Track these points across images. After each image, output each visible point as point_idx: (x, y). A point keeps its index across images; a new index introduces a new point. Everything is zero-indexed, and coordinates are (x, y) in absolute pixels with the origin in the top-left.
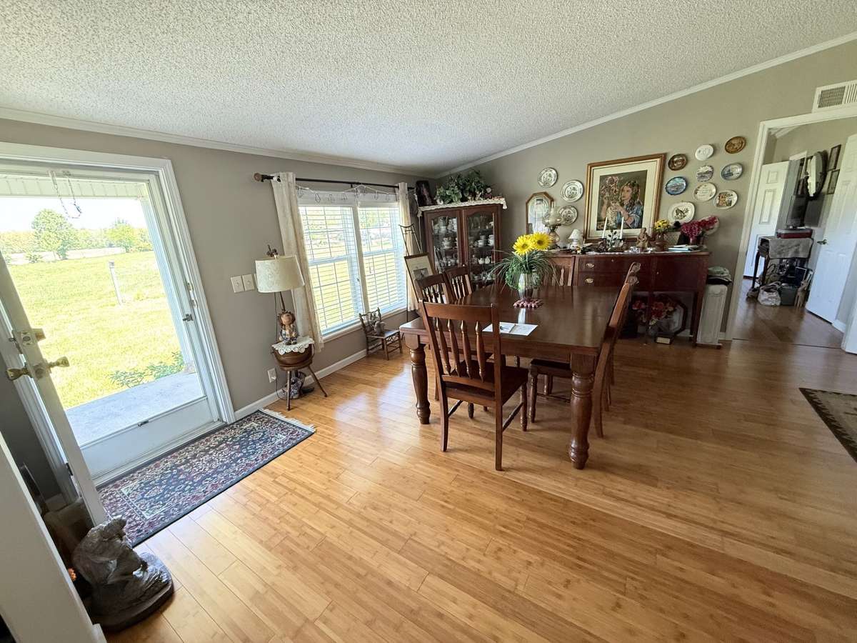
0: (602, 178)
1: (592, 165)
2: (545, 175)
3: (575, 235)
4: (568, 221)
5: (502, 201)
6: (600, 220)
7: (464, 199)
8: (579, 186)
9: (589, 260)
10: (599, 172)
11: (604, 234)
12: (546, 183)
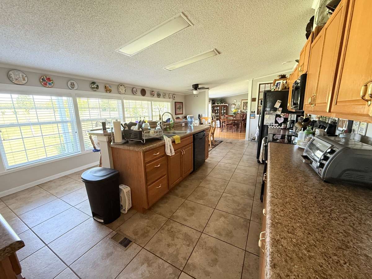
0: (244, 102)
1: (242, 100)
2: (234, 101)
3: (239, 111)
4: (238, 109)
5: (227, 105)
6: (243, 109)
7: (221, 104)
8: (240, 103)
9: (241, 115)
10: (243, 101)
11: (244, 111)
12: (235, 102)
